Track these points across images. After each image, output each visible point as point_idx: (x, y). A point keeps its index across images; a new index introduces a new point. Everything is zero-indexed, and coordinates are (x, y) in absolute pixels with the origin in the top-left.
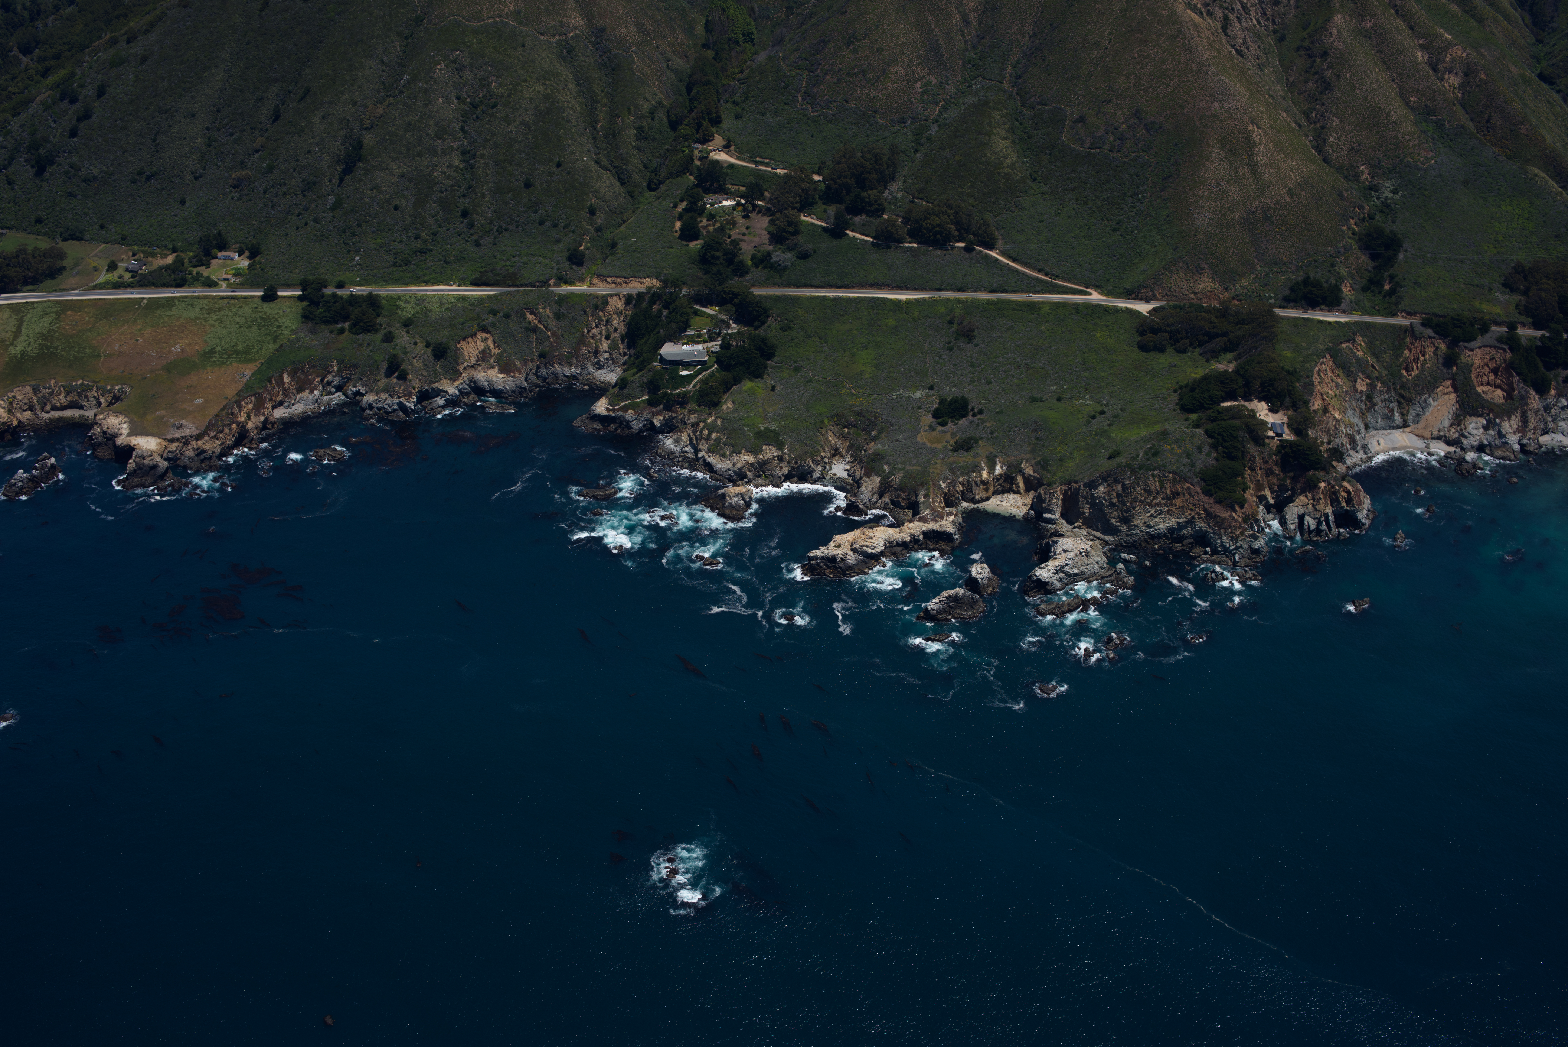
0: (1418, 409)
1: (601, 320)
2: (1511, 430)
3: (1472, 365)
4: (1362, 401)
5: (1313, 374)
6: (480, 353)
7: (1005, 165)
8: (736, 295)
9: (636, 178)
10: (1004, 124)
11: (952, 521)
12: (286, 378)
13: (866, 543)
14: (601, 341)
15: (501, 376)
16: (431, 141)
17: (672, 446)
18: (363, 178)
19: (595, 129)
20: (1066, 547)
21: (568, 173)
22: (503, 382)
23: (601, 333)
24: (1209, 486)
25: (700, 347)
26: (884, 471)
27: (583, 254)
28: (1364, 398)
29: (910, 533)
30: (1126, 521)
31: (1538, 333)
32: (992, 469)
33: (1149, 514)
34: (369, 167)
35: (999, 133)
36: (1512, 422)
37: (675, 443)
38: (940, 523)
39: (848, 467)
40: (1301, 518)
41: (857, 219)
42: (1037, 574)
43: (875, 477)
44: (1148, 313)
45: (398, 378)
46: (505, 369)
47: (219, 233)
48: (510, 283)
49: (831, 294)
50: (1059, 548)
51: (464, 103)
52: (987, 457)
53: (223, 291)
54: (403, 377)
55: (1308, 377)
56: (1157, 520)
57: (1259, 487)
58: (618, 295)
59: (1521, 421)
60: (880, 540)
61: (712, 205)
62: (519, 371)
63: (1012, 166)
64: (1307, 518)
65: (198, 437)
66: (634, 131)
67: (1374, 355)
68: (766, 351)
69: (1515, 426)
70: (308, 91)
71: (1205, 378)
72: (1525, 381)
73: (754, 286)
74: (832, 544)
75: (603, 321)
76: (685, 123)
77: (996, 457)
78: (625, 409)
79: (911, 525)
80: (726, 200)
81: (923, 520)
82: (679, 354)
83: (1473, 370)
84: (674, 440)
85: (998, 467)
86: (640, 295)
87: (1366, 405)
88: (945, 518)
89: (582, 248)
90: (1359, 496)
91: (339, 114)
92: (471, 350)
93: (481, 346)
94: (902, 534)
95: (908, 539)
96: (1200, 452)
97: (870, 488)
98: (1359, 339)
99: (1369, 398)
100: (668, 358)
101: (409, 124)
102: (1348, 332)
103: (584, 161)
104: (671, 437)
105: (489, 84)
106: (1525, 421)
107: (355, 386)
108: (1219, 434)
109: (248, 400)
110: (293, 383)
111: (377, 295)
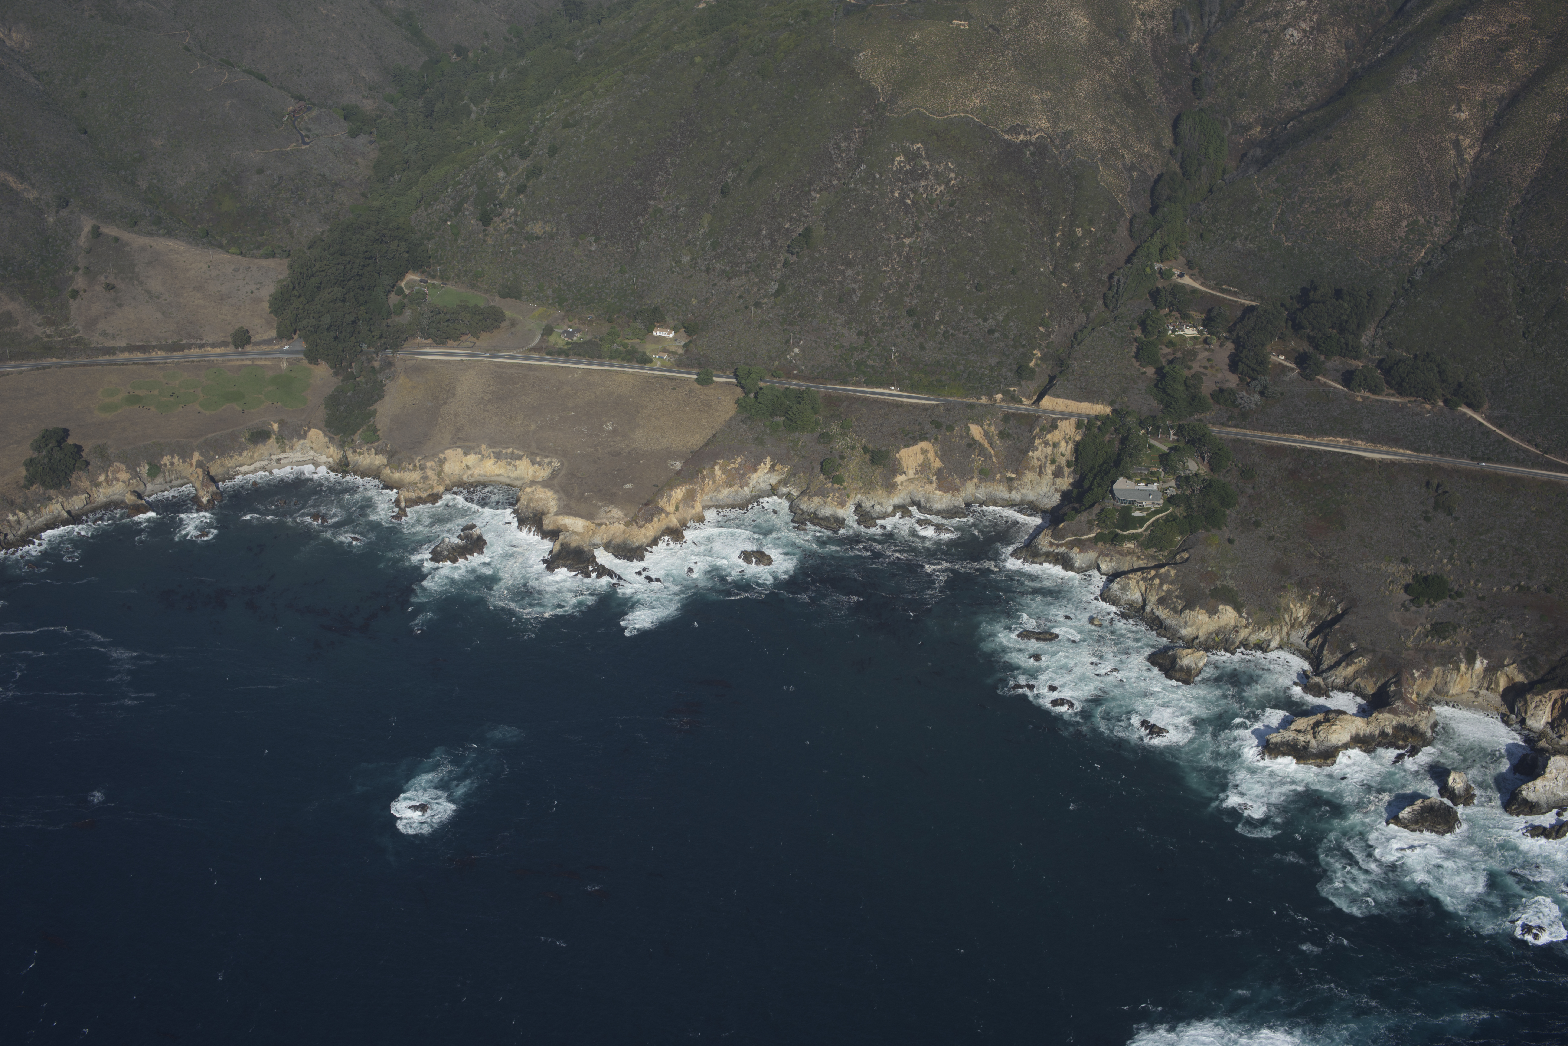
1: (1047, 443)
6: (919, 465)
11: (1426, 717)
12: (717, 470)
15: (939, 493)
17: (1118, 593)
18: (809, 266)
20: (1558, 766)
21: (1023, 282)
22: (940, 500)
23: (1046, 457)
25: (1154, 487)
27: (1032, 371)
29: (1380, 726)
32: (1471, 663)
37: (1122, 590)
38: (1412, 718)
41: (1330, 363)
42: (1524, 791)
45: (833, 483)
46: (944, 486)
47: (658, 307)
50: (1551, 767)
51: (920, 198)
52: (1466, 648)
53: (657, 370)
58: (1067, 416)
60: (1346, 729)
61: (1173, 332)
62: (958, 490)
65: (627, 525)
68: (1225, 498)
73: (1213, 424)
74: (1292, 727)
77: (1476, 649)
78: (1070, 545)
79: (1381, 717)
80: (1187, 327)
81: (1395, 712)
82: (1133, 493)
84: (1121, 586)
85: (1478, 662)
86: (1091, 421)
88: (1418, 713)
89: (1031, 364)
92: (910, 462)
93: (921, 457)
94: (1370, 726)
100: (1121, 496)
103: (1040, 270)
104: (1118, 583)
107: (785, 486)
109: (679, 491)
110: (723, 476)
111: (814, 391)
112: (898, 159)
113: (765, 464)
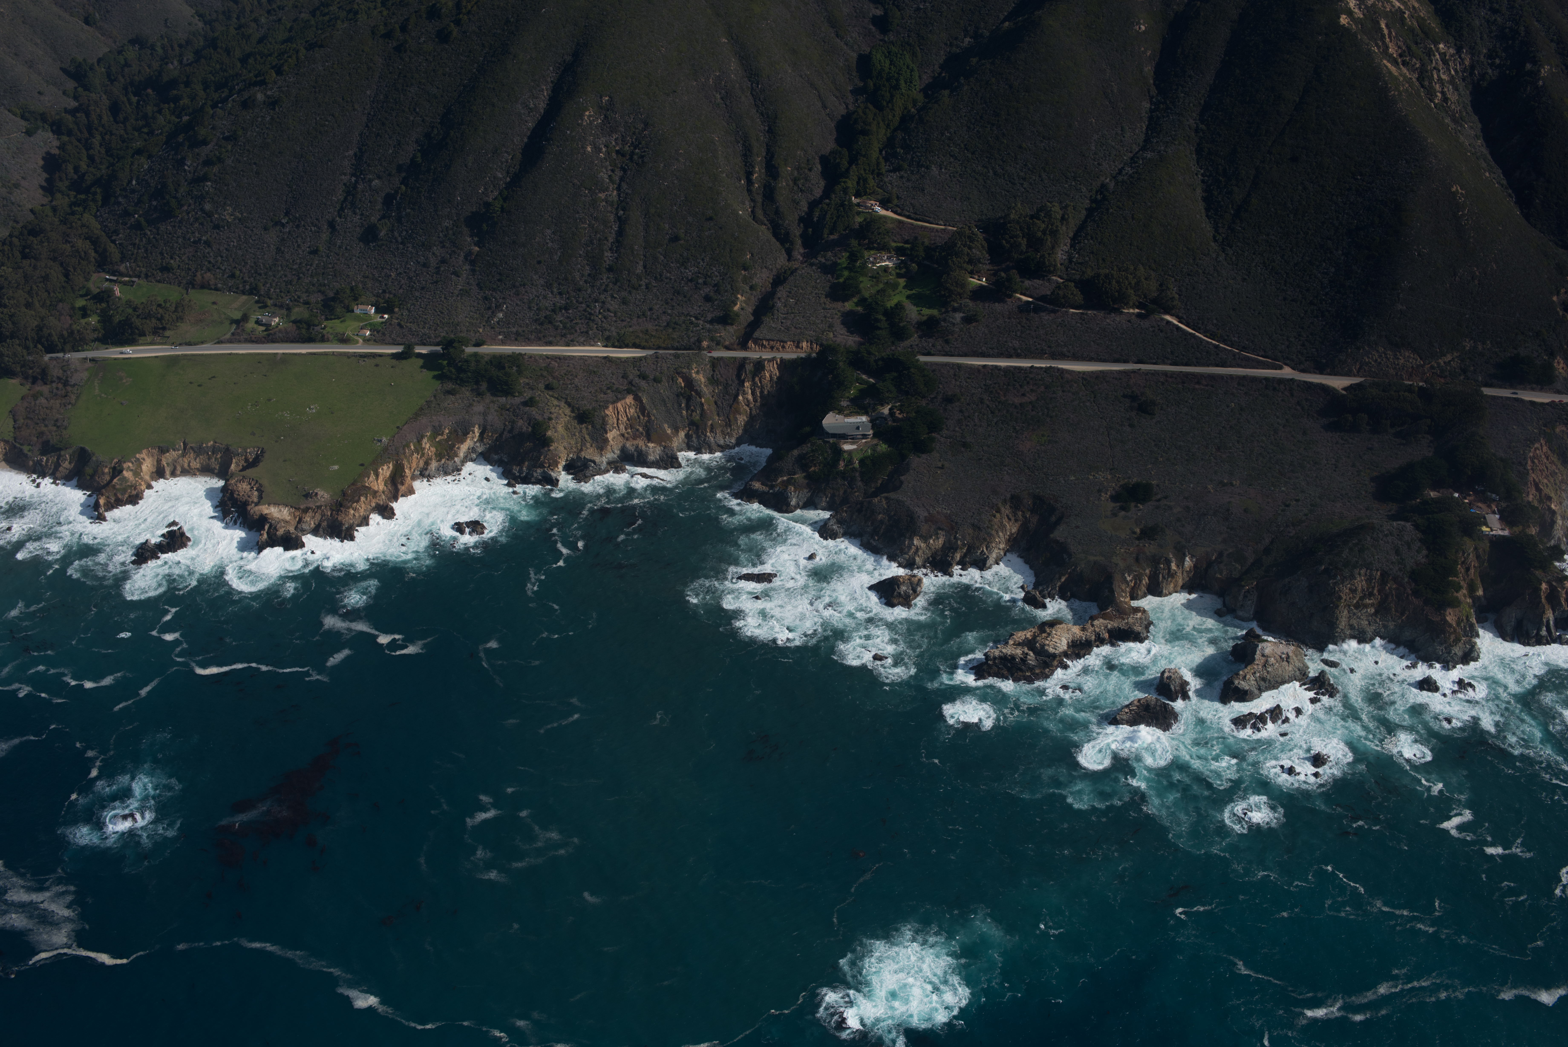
1: (756, 385)
5: (1526, 460)
6: (628, 419)
8: (902, 363)
11: (1140, 619)
13: (1047, 642)
15: (651, 445)
16: (578, 191)
18: (506, 229)
19: (750, 180)
20: (1266, 652)
21: (722, 228)
22: (653, 452)
23: (757, 400)
24: (1421, 587)
25: (862, 418)
27: (737, 315)
29: (1095, 631)
30: (1330, 622)
32: (1181, 561)
33: (1354, 616)
34: (512, 218)
37: (838, 523)
38: (1126, 621)
40: (1519, 622)
41: (1026, 281)
44: (1344, 390)
45: (543, 445)
46: (656, 437)
51: (613, 151)
52: (1175, 548)
53: (360, 348)
54: (547, 444)
55: (1521, 464)
56: (1363, 622)
58: (774, 360)
60: (1063, 638)
61: (873, 264)
62: (671, 440)
65: (334, 507)
68: (933, 424)
73: (919, 353)
74: (1010, 642)
75: (759, 387)
77: (1185, 547)
78: (784, 485)
79: (1096, 622)
80: (889, 258)
81: (1109, 616)
82: (842, 426)
85: (1187, 559)
86: (798, 361)
88: (1131, 616)
89: (736, 308)
92: (620, 417)
93: (630, 412)
94: (1085, 633)
95: (1092, 638)
96: (1410, 548)
100: (831, 431)
102: (1562, 413)
103: (738, 215)
108: (1429, 529)
109: (385, 467)
110: (432, 449)
111: (520, 354)
112: (587, 113)
113: (474, 433)
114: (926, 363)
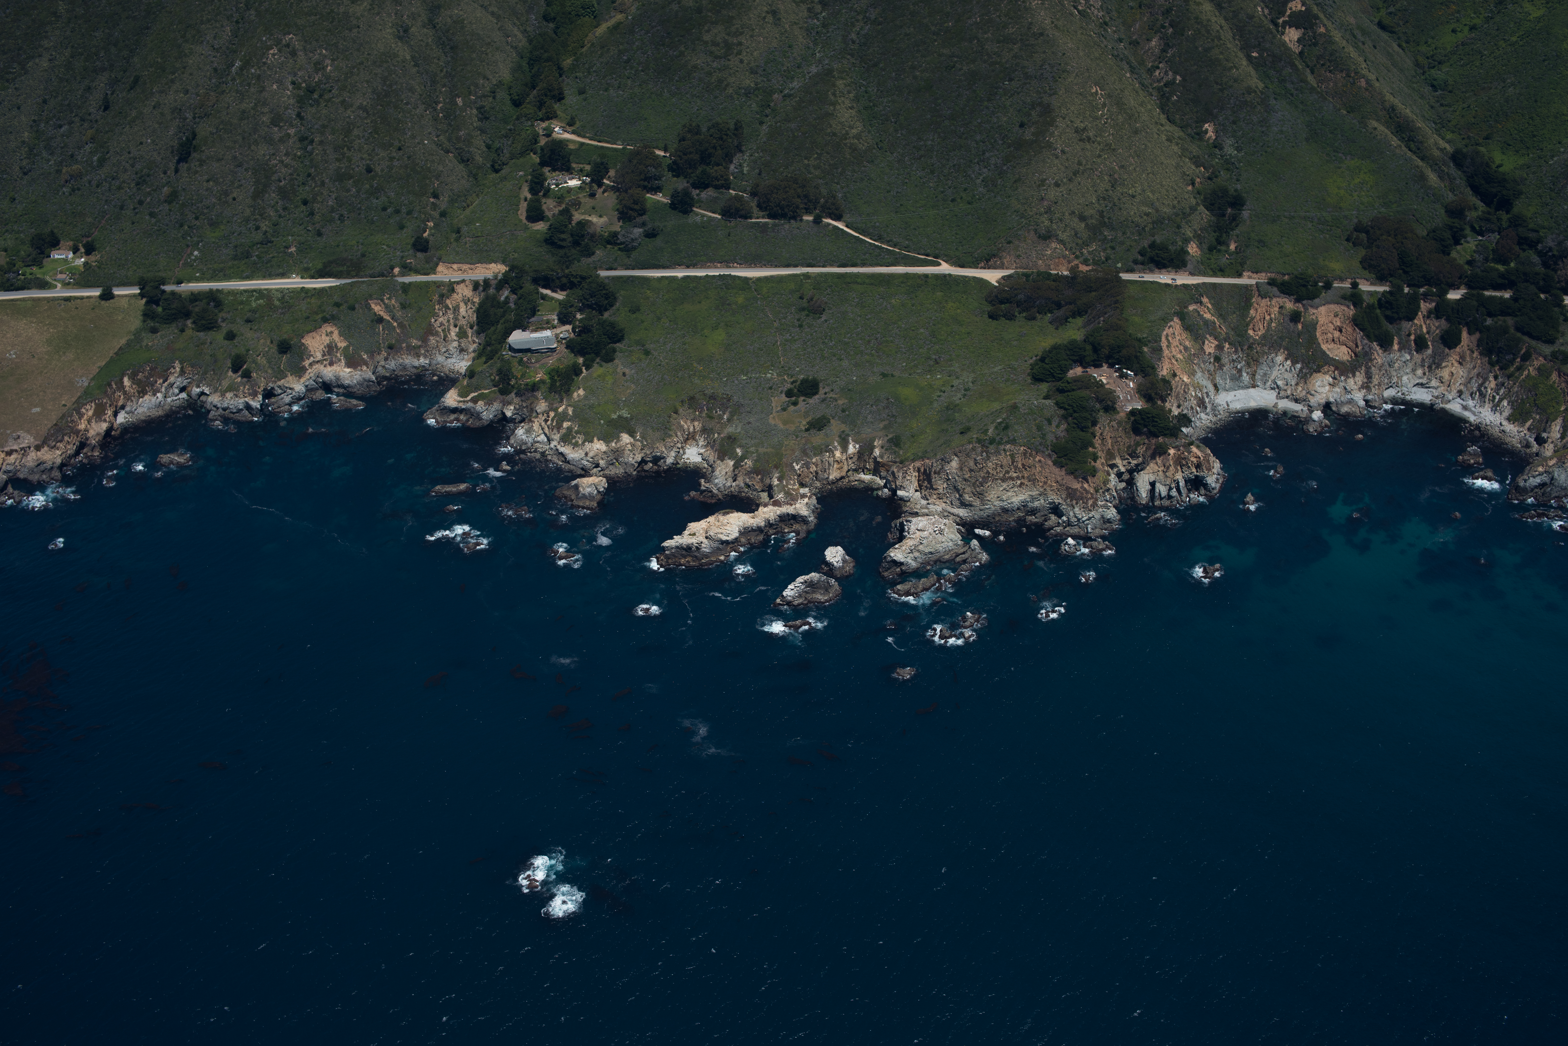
0: (1265, 369)
1: (447, 308)
2: (1356, 387)
3: (1317, 323)
4: (1210, 363)
5: (1161, 338)
6: (325, 347)
7: (851, 135)
8: (583, 278)
9: (479, 159)
10: (849, 92)
11: (807, 504)
12: (126, 382)
13: (720, 531)
14: (449, 330)
15: (348, 370)
16: (266, 129)
17: (524, 437)
18: (198, 169)
19: (435, 110)
20: (920, 526)
21: (409, 158)
22: (351, 377)
23: (448, 321)
24: (1060, 457)
25: (548, 333)
26: (737, 454)
27: (427, 241)
28: (1212, 360)
29: (765, 518)
30: (980, 495)
31: (1381, 289)
32: (845, 449)
33: (1001, 489)
34: (204, 158)
35: (843, 102)
36: (1357, 379)
37: (527, 433)
38: (794, 506)
39: (702, 451)
40: (1153, 484)
41: (704, 195)
42: (892, 555)
43: (729, 461)
44: (997, 282)
45: (243, 377)
46: (353, 362)
47: (52, 232)
48: (354, 273)
49: (680, 273)
50: (913, 528)
51: (299, 88)
52: (840, 436)
53: (59, 292)
54: (247, 375)
55: (1156, 341)
56: (1010, 494)
57: (1110, 455)
58: (463, 281)
59: (1366, 377)
60: (735, 526)
61: (557, 185)
62: (367, 364)
63: (858, 137)
64: (1158, 485)
65: (38, 448)
66: (475, 111)
67: (1222, 316)
68: (616, 335)
69: (1360, 383)
70: (137, 80)
71: (1055, 348)
72: (1368, 337)
73: (601, 268)
74: (686, 532)
75: (450, 309)
76: (527, 101)
77: (848, 435)
78: (475, 400)
79: (766, 509)
80: (571, 179)
81: (777, 504)
82: (528, 342)
83: (1318, 328)
84: (526, 430)
85: (851, 446)
86: (486, 282)
87: (1215, 366)
88: (799, 501)
89: (425, 235)
90: (1208, 461)
91: (170, 104)
92: (316, 345)
93: (326, 340)
94: (756, 519)
95: (763, 524)
96: (1050, 423)
97: (723, 473)
98: (1205, 300)
99: (1217, 359)
100: (516, 347)
101: (244, 112)
102: (1194, 293)
103: (425, 144)
104: (522, 427)
105: (324, 68)
106: (1369, 376)
107: (198, 386)
108: (1069, 405)
109: (88, 407)
110: (134, 386)
111: (218, 290)
112: (272, 52)
113: (175, 368)
114: (608, 277)
